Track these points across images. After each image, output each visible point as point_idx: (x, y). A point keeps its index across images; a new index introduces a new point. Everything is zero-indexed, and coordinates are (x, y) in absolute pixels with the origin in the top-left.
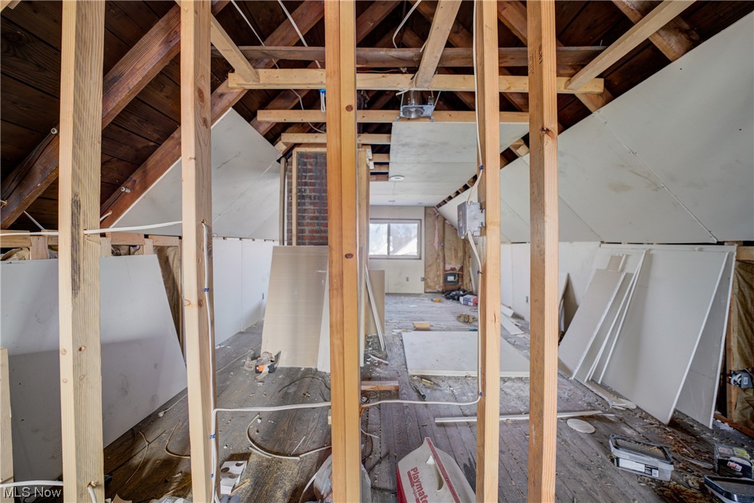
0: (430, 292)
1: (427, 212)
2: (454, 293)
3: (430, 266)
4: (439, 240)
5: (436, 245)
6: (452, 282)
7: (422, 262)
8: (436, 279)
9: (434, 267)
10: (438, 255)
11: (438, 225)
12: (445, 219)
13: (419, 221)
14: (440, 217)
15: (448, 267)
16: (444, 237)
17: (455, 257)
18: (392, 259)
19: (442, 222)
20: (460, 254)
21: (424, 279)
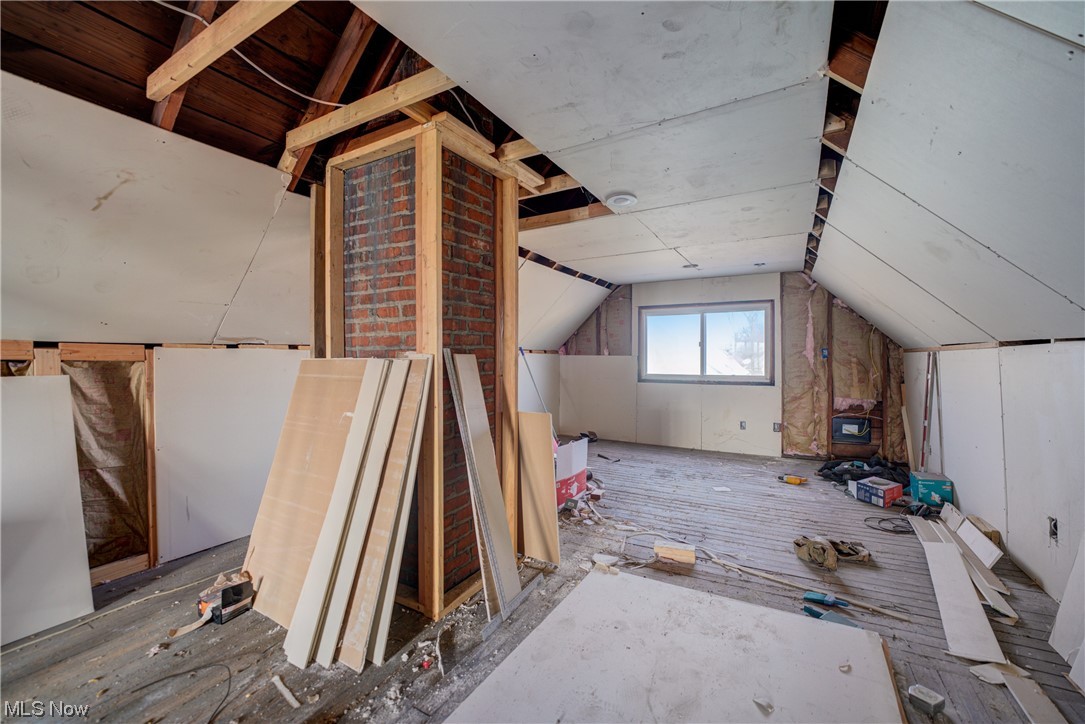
0: (796, 457)
1: (788, 284)
2: (846, 466)
3: (795, 399)
4: (816, 343)
5: (810, 354)
6: (852, 436)
7: (776, 392)
8: (810, 429)
9: (806, 402)
10: (816, 377)
11: (815, 310)
12: (831, 297)
13: (769, 305)
14: (818, 292)
15: (841, 403)
16: (830, 336)
17: (861, 381)
18: (709, 383)
19: (825, 302)
20: (876, 374)
21: (781, 428)
